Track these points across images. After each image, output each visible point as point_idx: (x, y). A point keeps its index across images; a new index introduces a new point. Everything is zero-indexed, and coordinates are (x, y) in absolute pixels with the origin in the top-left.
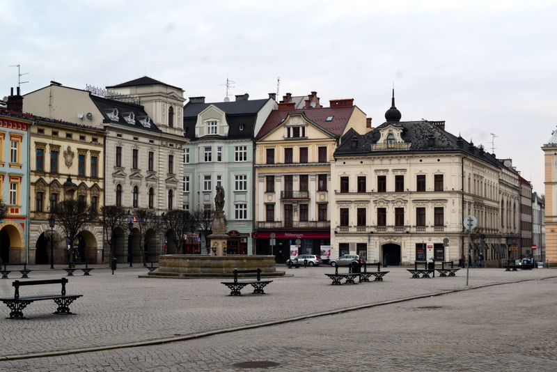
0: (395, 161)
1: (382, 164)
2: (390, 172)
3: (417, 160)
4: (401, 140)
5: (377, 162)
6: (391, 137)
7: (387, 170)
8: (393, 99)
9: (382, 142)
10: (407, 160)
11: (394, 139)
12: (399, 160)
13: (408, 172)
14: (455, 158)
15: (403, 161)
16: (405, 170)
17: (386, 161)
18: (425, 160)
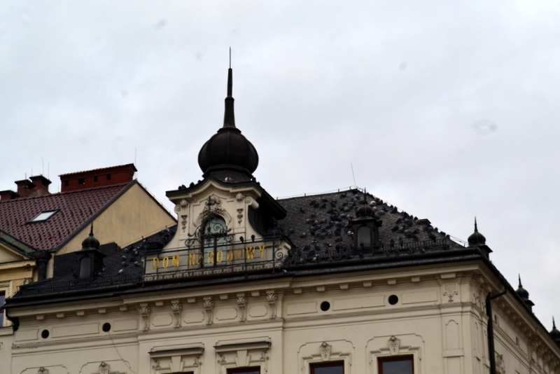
0: (226, 314)
1: (178, 328)
2: (210, 359)
3: (311, 306)
4: (250, 232)
5: (162, 320)
6: (214, 228)
7: (197, 352)
8: (229, 102)
9: (182, 245)
10: (272, 305)
11: (224, 235)
12: (243, 307)
13: (275, 354)
14: (456, 287)
15: (258, 311)
16: (265, 346)
17: (194, 317)
18: (339, 304)
